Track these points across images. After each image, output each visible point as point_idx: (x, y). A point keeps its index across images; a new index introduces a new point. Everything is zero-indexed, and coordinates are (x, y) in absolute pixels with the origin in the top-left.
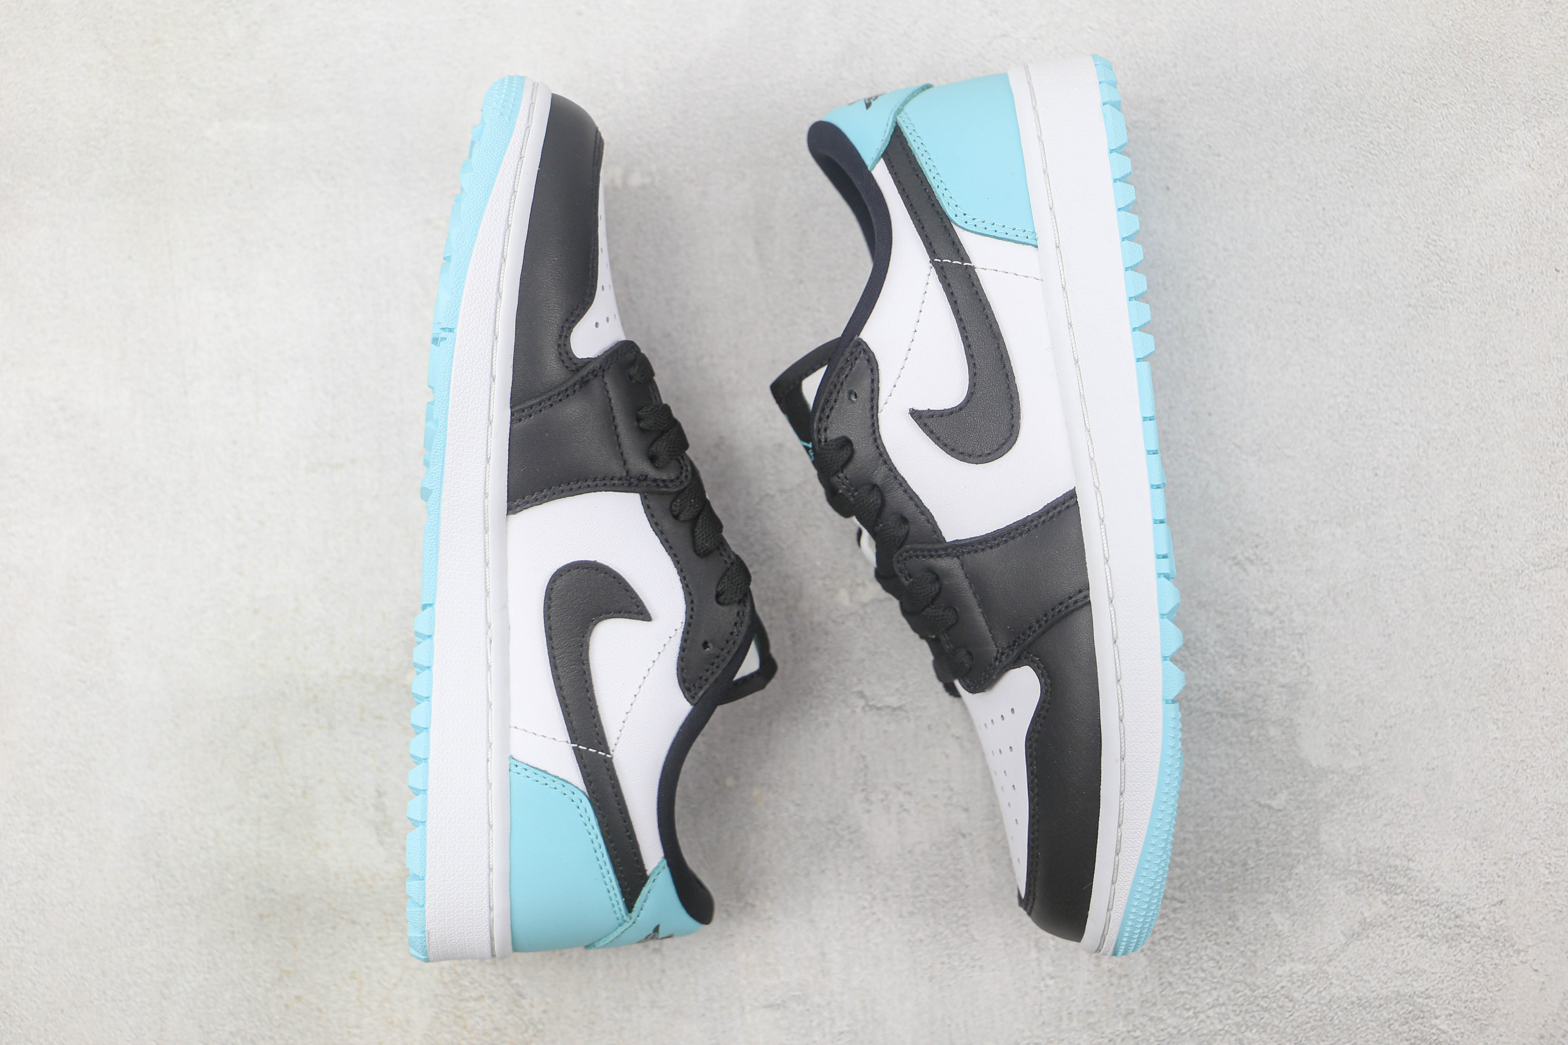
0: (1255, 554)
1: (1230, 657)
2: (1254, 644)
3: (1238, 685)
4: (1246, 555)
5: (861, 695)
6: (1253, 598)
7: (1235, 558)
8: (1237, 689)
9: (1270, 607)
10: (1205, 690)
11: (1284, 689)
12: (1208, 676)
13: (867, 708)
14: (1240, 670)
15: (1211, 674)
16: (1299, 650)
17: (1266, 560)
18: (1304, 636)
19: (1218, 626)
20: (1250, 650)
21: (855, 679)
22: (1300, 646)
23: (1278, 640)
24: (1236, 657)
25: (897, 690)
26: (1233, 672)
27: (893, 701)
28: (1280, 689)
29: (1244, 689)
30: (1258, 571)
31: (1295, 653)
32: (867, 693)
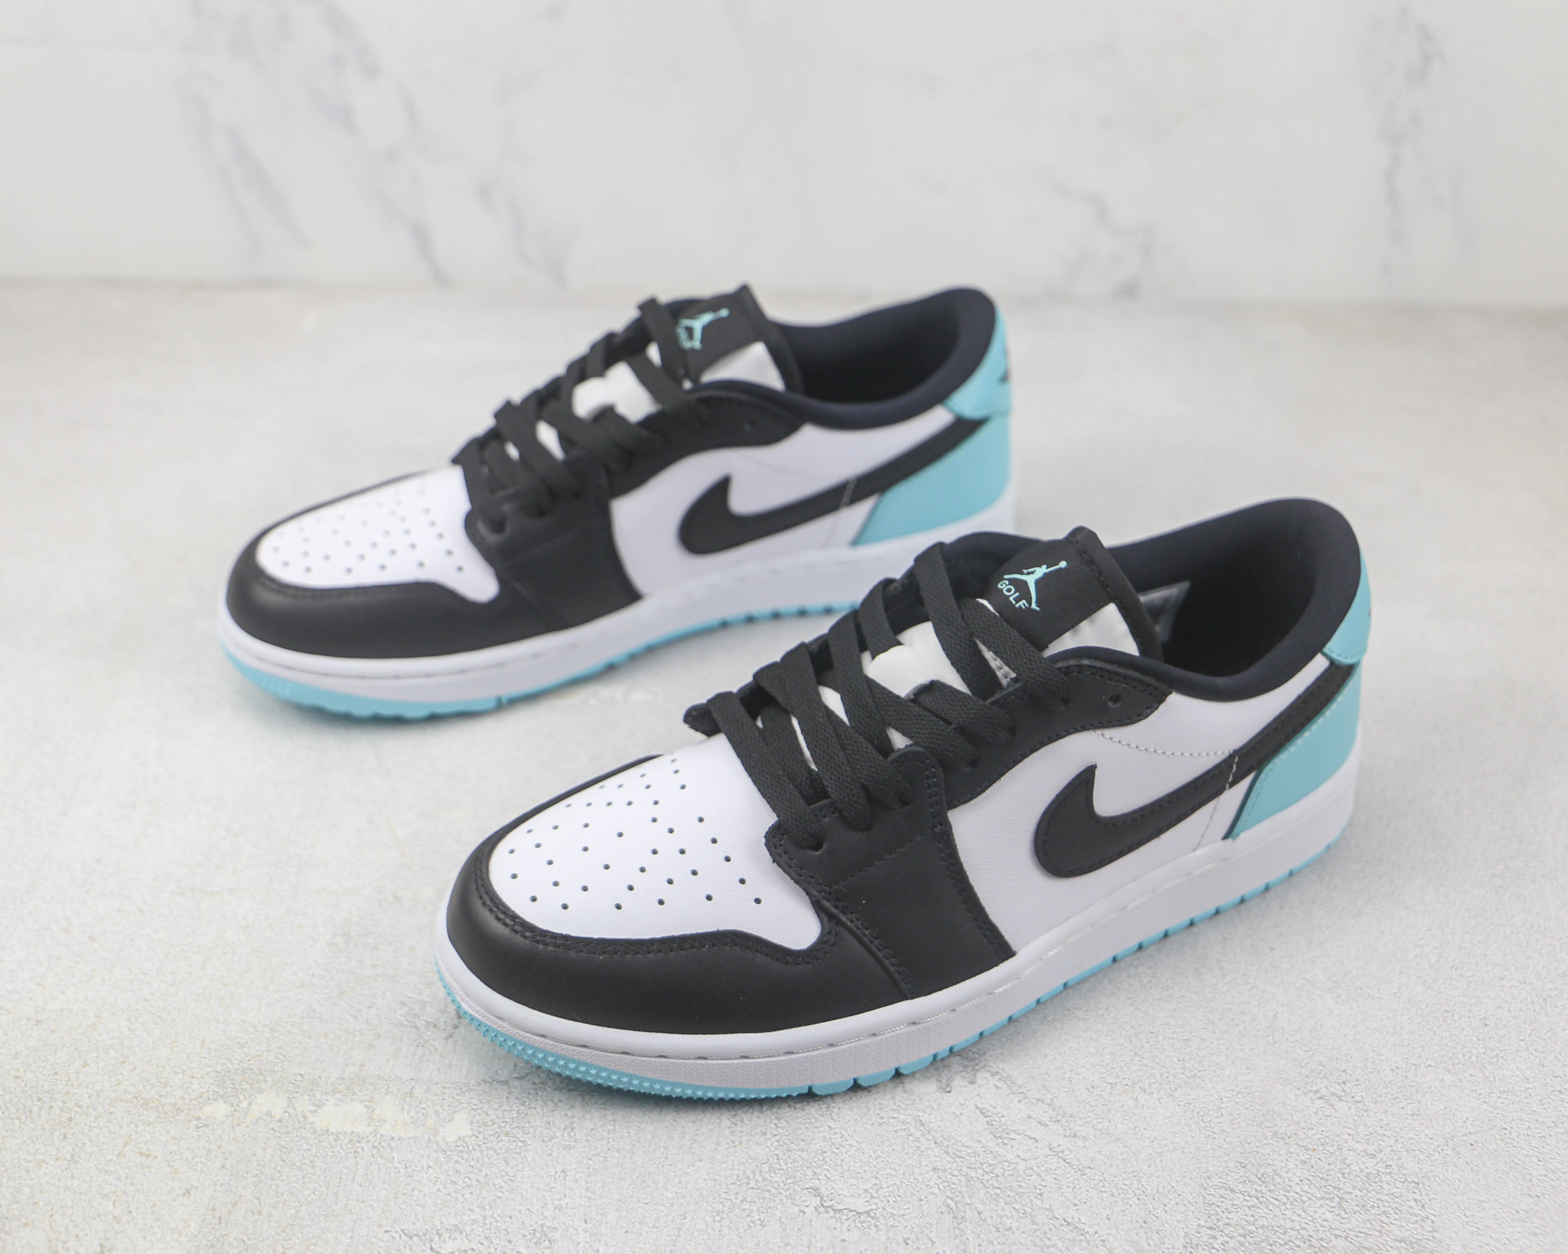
0: (1344, 1091)
1: (1322, 1198)
2: (1354, 1188)
3: (1338, 1232)
4: (1332, 1090)
5: (817, 1193)
6: (1346, 1137)
7: (1317, 1091)
8: (1337, 1236)
9: (1370, 1150)
10: (1294, 1233)
11: (1403, 1245)
12: (1296, 1218)
13: (822, 1209)
14: (1338, 1215)
15: (1299, 1215)
16: (1415, 1200)
17: (1359, 1099)
18: (1421, 1186)
19: (1303, 1162)
20: (1350, 1193)
21: (810, 1173)
22: (1416, 1196)
23: (1385, 1186)
24: (1331, 1200)
25: (866, 1191)
26: (1329, 1216)
27: (860, 1204)
28: (1398, 1244)
29: (1346, 1238)
30: (1350, 1109)
31: (1413, 1203)
32: (824, 1191)
